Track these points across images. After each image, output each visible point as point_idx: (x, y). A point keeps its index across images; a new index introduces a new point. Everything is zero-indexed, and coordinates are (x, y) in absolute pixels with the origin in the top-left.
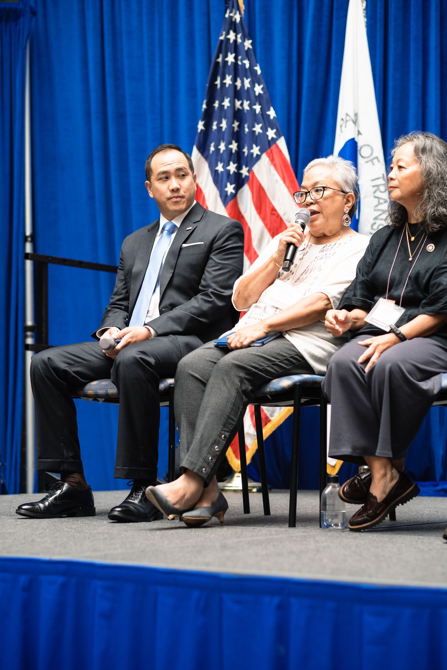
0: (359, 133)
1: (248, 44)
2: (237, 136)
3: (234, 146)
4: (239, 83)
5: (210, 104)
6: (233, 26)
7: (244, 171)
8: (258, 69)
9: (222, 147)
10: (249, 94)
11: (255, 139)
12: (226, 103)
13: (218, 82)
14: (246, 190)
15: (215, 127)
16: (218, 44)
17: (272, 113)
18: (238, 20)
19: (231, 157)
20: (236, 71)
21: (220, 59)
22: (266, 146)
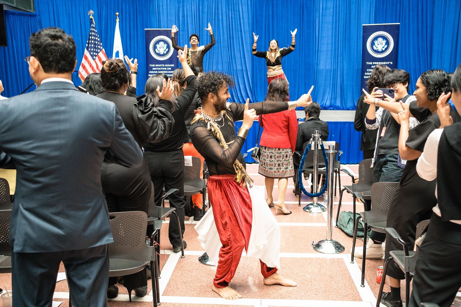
0: (119, 49)
1: (96, 31)
2: (95, 48)
3: (95, 50)
4: (95, 38)
5: (89, 41)
6: (93, 27)
7: (96, 54)
8: (98, 36)
9: (92, 49)
10: (97, 40)
11: (98, 49)
12: (93, 42)
13: (90, 37)
14: (97, 57)
15: (90, 45)
16: (90, 30)
17: (101, 44)
19: (94, 52)
20: (94, 36)
21: (91, 33)
22: (101, 50)
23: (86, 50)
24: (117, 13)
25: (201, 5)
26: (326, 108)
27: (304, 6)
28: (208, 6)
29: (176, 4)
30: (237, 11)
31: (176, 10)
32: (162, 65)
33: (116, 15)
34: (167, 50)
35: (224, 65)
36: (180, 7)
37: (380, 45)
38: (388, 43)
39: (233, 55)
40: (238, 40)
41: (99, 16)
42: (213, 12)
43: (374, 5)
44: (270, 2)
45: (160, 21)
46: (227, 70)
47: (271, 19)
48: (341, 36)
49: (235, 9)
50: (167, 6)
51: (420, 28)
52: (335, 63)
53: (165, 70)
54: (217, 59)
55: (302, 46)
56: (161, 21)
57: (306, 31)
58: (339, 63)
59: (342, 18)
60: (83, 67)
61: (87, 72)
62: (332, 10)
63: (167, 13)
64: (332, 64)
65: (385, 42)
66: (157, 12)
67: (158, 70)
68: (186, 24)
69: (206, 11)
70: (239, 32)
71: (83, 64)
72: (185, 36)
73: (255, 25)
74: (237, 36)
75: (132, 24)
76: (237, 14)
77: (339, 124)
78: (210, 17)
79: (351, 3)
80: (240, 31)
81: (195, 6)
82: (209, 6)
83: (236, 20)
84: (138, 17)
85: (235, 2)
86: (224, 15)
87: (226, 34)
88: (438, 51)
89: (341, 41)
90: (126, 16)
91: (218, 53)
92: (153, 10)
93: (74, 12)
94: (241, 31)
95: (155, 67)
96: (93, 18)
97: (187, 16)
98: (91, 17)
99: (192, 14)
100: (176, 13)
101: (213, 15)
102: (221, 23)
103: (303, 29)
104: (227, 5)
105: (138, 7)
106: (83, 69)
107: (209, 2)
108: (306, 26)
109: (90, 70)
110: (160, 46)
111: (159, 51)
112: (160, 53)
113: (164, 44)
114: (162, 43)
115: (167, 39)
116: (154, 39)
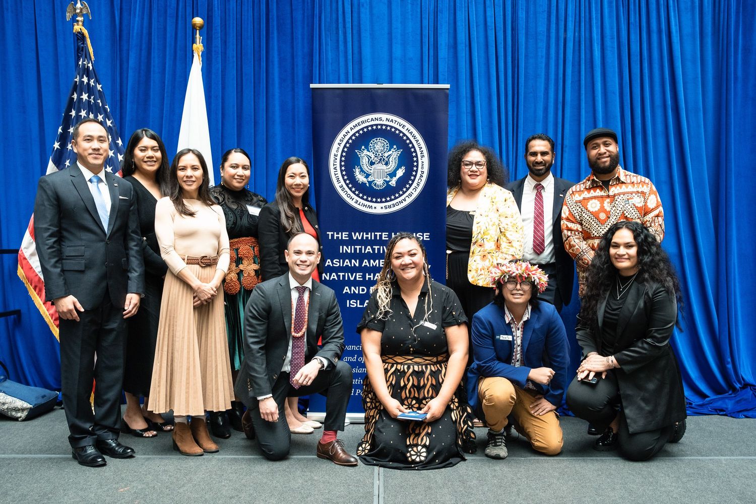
1: (99, 87)
5: (65, 129)
6: (86, 71)
8: (108, 108)
13: (73, 113)
16: (73, 84)
17: (120, 142)
18: (91, 68)
21: (75, 96)
32: (378, 234)
34: (400, 173)
66: (349, 25)
67: (361, 257)
75: (248, 70)
82: (554, 11)
90: (225, 43)
95: (351, 242)
96: (86, 32)
98: (77, 28)
100: (425, 32)
110: (373, 156)
111: (367, 176)
112: (370, 183)
113: (391, 147)
114: (379, 144)
115: (400, 128)
116: (347, 128)
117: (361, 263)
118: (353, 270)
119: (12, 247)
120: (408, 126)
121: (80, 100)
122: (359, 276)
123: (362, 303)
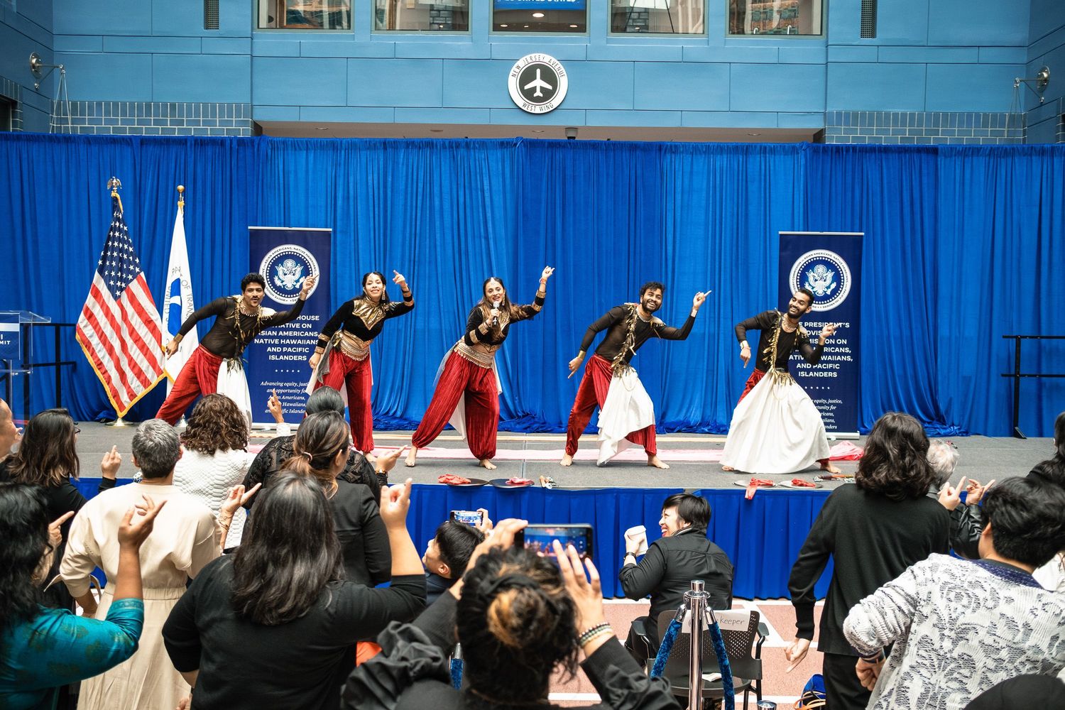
0: (181, 275)
1: (125, 228)
2: (121, 270)
3: (119, 274)
4: (121, 245)
5: (105, 253)
6: (118, 219)
7: (123, 285)
8: (131, 240)
9: (113, 273)
10: (127, 251)
11: (129, 272)
12: (115, 254)
13: (110, 243)
14: (124, 292)
15: (108, 263)
16: (110, 226)
17: (137, 260)
18: (121, 217)
19: (117, 279)
20: (120, 240)
21: (111, 234)
22: (136, 275)
23: (97, 274)
24: (181, 187)
25: (390, 174)
26: (691, 427)
27: (639, 183)
28: (407, 176)
29: (329, 169)
30: (477, 188)
31: (329, 184)
33: (178, 190)
34: (302, 280)
35: (443, 318)
36: (339, 176)
37: (820, 282)
38: (838, 278)
39: (465, 296)
40: (478, 259)
41: (136, 192)
42: (420, 190)
43: (802, 186)
44: (557, 171)
45: (289, 208)
46: (451, 331)
47: (559, 211)
48: (725, 256)
49: (473, 185)
50: (307, 171)
51: (908, 243)
52: (712, 319)
53: (295, 329)
54: (427, 303)
55: (634, 276)
56: (292, 209)
57: (642, 241)
58: (722, 320)
59: (728, 214)
60: (88, 316)
61: (97, 329)
62: (704, 194)
63: (307, 190)
64: (705, 321)
65: (830, 275)
68: (352, 218)
69: (402, 187)
70: (483, 240)
71: (88, 309)
72: (350, 245)
73: (521, 224)
74: (477, 250)
76: (477, 196)
77: (735, 497)
78: (412, 202)
79: (749, 180)
80: (485, 238)
81: (376, 176)
82: (410, 176)
83: (474, 210)
84: (234, 196)
85: (472, 170)
86: (446, 197)
87: (451, 245)
88: (952, 297)
89: (725, 268)
90: (204, 195)
91: (429, 289)
92: (271, 180)
93: (72, 179)
94: (487, 238)
96: (118, 196)
97: (356, 198)
98: (113, 194)
99: (368, 192)
100: (329, 190)
101: (420, 198)
102: (437, 216)
103: (635, 236)
104: (453, 175)
105: (234, 172)
106: (86, 321)
107: (410, 166)
108: (642, 231)
109: (106, 323)
110: (286, 270)
111: (282, 282)
112: (284, 286)
113: (297, 265)
114: (290, 263)
115: (302, 254)
116: (270, 253)
117: (278, 333)
118: (273, 337)
119: (72, 323)
120: (307, 252)
121: (114, 236)
122: (277, 341)
123: (278, 357)
